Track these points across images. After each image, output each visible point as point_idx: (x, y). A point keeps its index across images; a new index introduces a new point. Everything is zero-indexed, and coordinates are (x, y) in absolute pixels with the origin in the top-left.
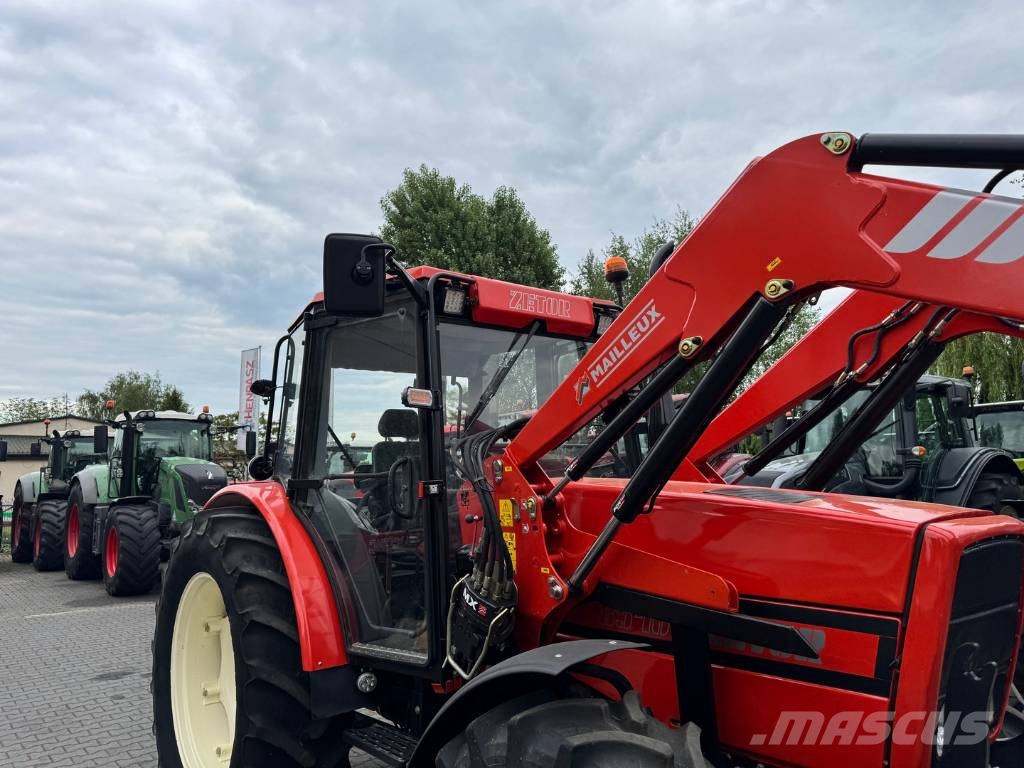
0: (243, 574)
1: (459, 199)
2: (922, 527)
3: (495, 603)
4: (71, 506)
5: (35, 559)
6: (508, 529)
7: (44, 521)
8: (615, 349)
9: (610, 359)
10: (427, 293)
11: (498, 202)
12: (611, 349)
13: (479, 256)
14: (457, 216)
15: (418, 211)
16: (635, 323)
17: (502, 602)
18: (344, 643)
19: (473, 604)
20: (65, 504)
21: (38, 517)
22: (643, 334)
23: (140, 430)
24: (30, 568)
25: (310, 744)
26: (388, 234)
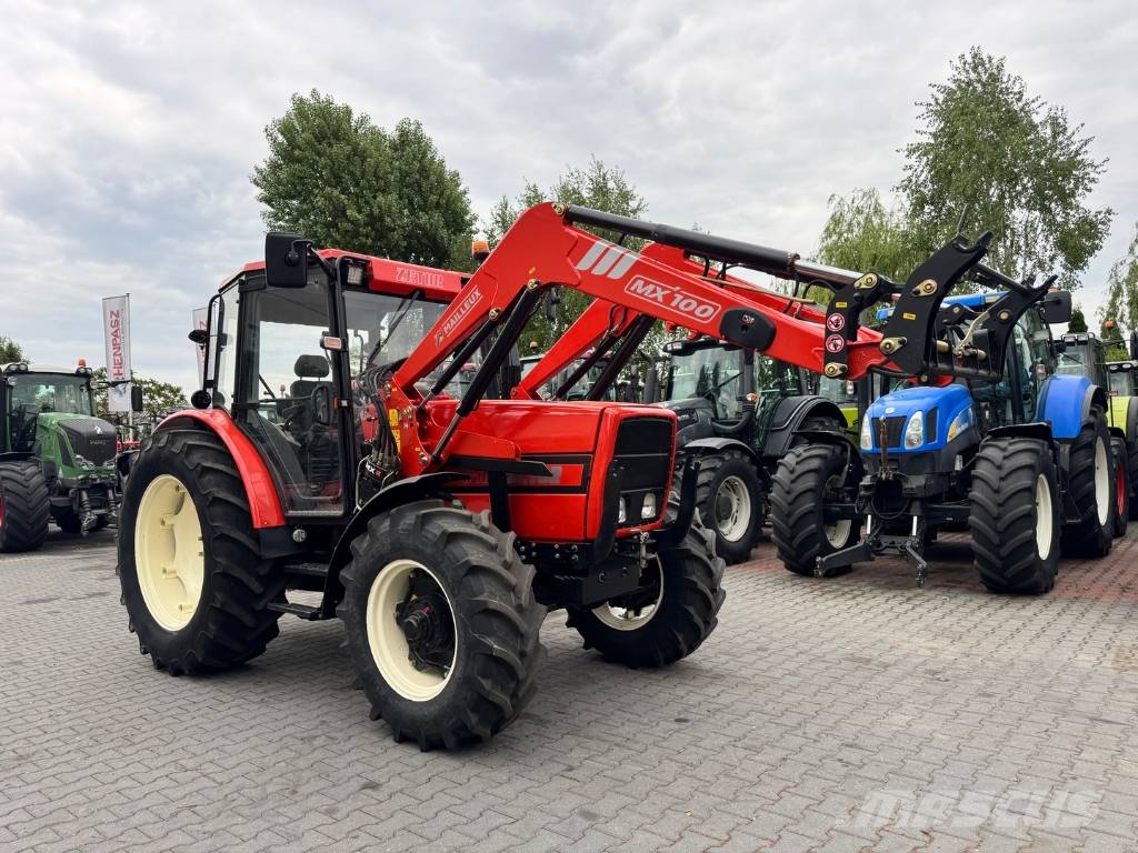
0: (204, 467)
1: (356, 131)
2: (603, 410)
3: (386, 469)
6: (395, 428)
9: (455, 320)
10: (335, 269)
11: (401, 136)
13: (380, 198)
14: (355, 151)
15: (310, 144)
17: (390, 468)
18: (281, 509)
19: (372, 470)
22: (472, 306)
23: (13, 383)
25: (259, 578)
26: (274, 167)
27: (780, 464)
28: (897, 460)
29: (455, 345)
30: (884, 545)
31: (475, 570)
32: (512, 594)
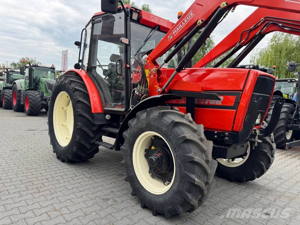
0: (75, 89)
3: (143, 93)
4: (13, 91)
5: (3, 106)
6: (148, 77)
7: (6, 95)
8: (180, 25)
9: (179, 28)
10: (128, 12)
12: (179, 25)
16: (186, 17)
17: (145, 93)
18: (102, 107)
19: (138, 93)
20: (11, 91)
21: (3, 94)
22: (188, 20)
23: (34, 69)
24: (2, 108)
25: (93, 131)
29: (175, 42)
31: (187, 141)
32: (204, 154)
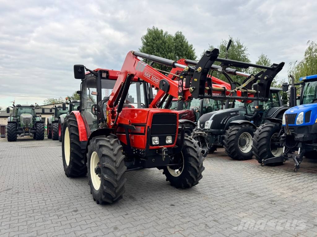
0: (71, 125)
1: (164, 36)
2: (149, 111)
4: (59, 124)
5: (52, 137)
6: (108, 116)
7: (54, 128)
11: (176, 36)
13: (169, 54)
14: (163, 42)
15: (151, 41)
18: (87, 136)
19: (100, 127)
21: (52, 127)
23: (74, 105)
24: (51, 139)
25: (82, 154)
26: (143, 48)
27: (257, 129)
28: (293, 128)
30: (289, 157)
31: (104, 155)
32: (114, 163)
